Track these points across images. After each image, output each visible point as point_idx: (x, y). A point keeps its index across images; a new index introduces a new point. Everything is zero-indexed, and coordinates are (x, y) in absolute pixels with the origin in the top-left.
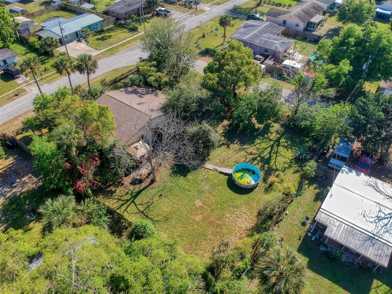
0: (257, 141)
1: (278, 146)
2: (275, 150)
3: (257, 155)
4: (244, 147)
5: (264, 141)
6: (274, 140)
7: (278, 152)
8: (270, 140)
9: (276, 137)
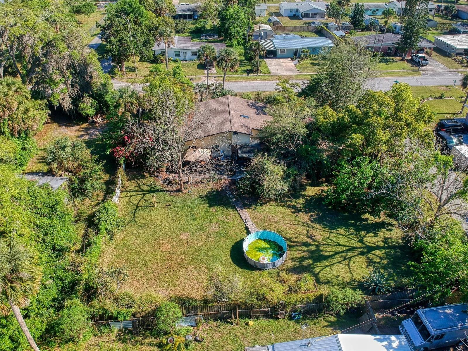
0: (342, 231)
1: (362, 254)
2: (350, 255)
3: (316, 243)
4: (314, 225)
5: (350, 237)
6: (366, 245)
7: (350, 260)
8: (361, 241)
9: (376, 243)
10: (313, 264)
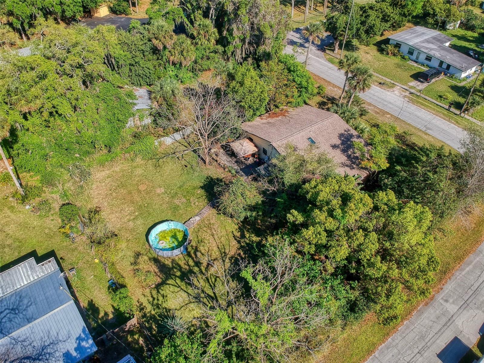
2: (204, 300)
3: (204, 270)
7: (197, 302)
10: (176, 276)
